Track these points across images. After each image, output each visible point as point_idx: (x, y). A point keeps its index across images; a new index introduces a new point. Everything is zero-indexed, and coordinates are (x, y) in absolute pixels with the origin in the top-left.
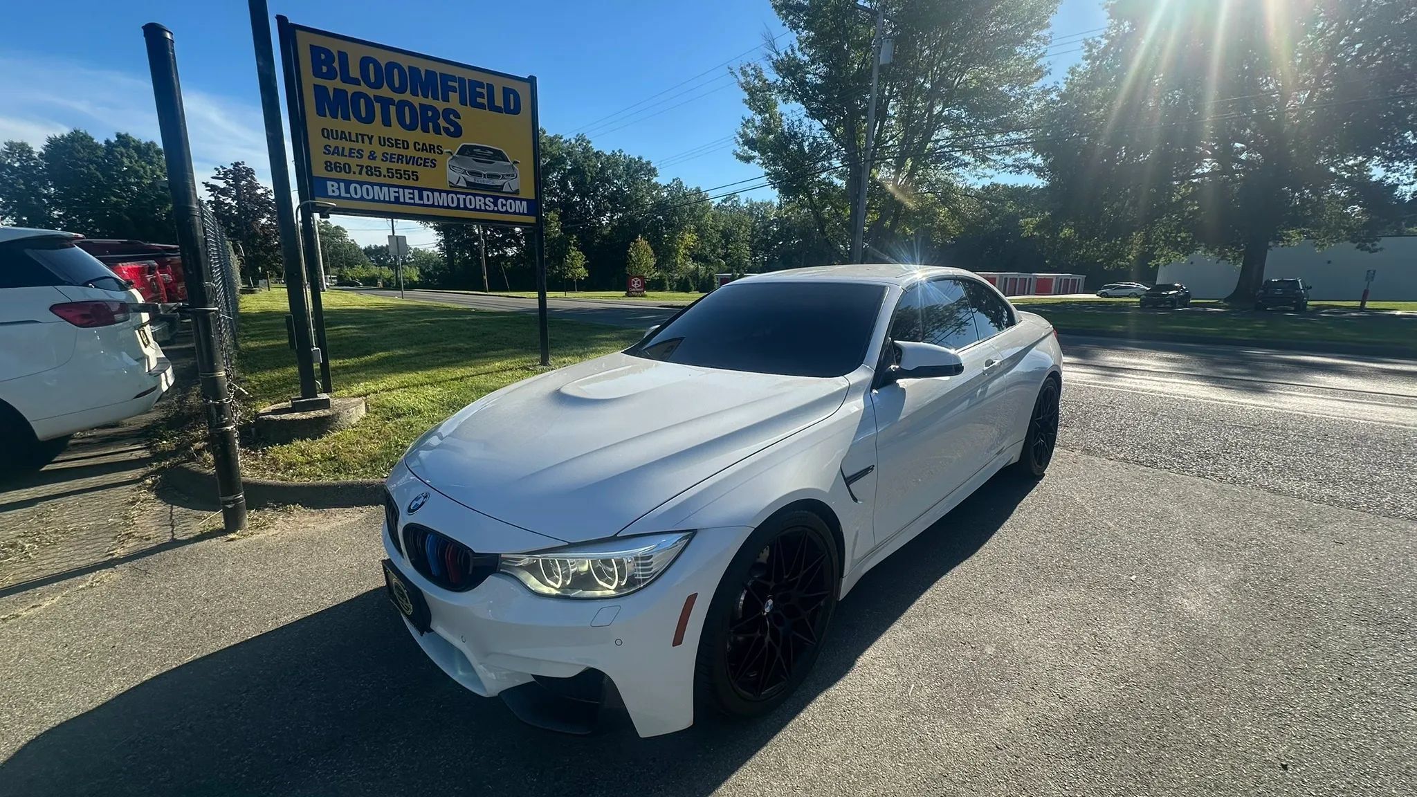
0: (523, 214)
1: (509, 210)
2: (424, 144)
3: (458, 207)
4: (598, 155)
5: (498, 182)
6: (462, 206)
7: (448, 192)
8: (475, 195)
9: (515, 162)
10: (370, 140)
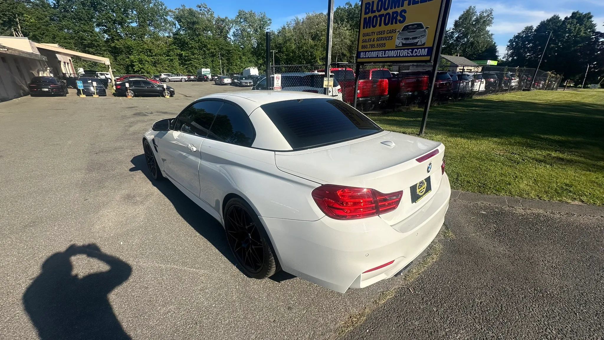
1: (418, 54)
2: (390, 30)
3: (397, 56)
5: (416, 41)
6: (398, 55)
7: (394, 50)
8: (404, 49)
9: (427, 28)
10: (374, 34)
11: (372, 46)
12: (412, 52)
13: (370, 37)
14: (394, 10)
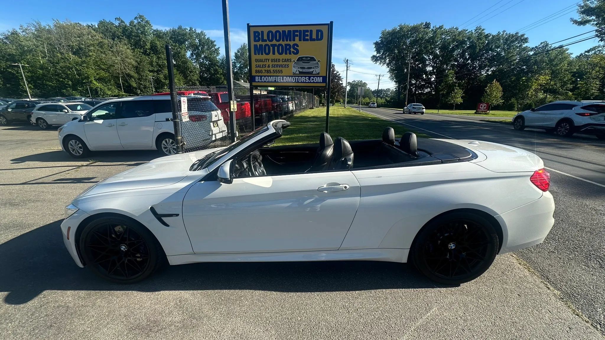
0: (321, 83)
1: (315, 81)
4: (487, 36)
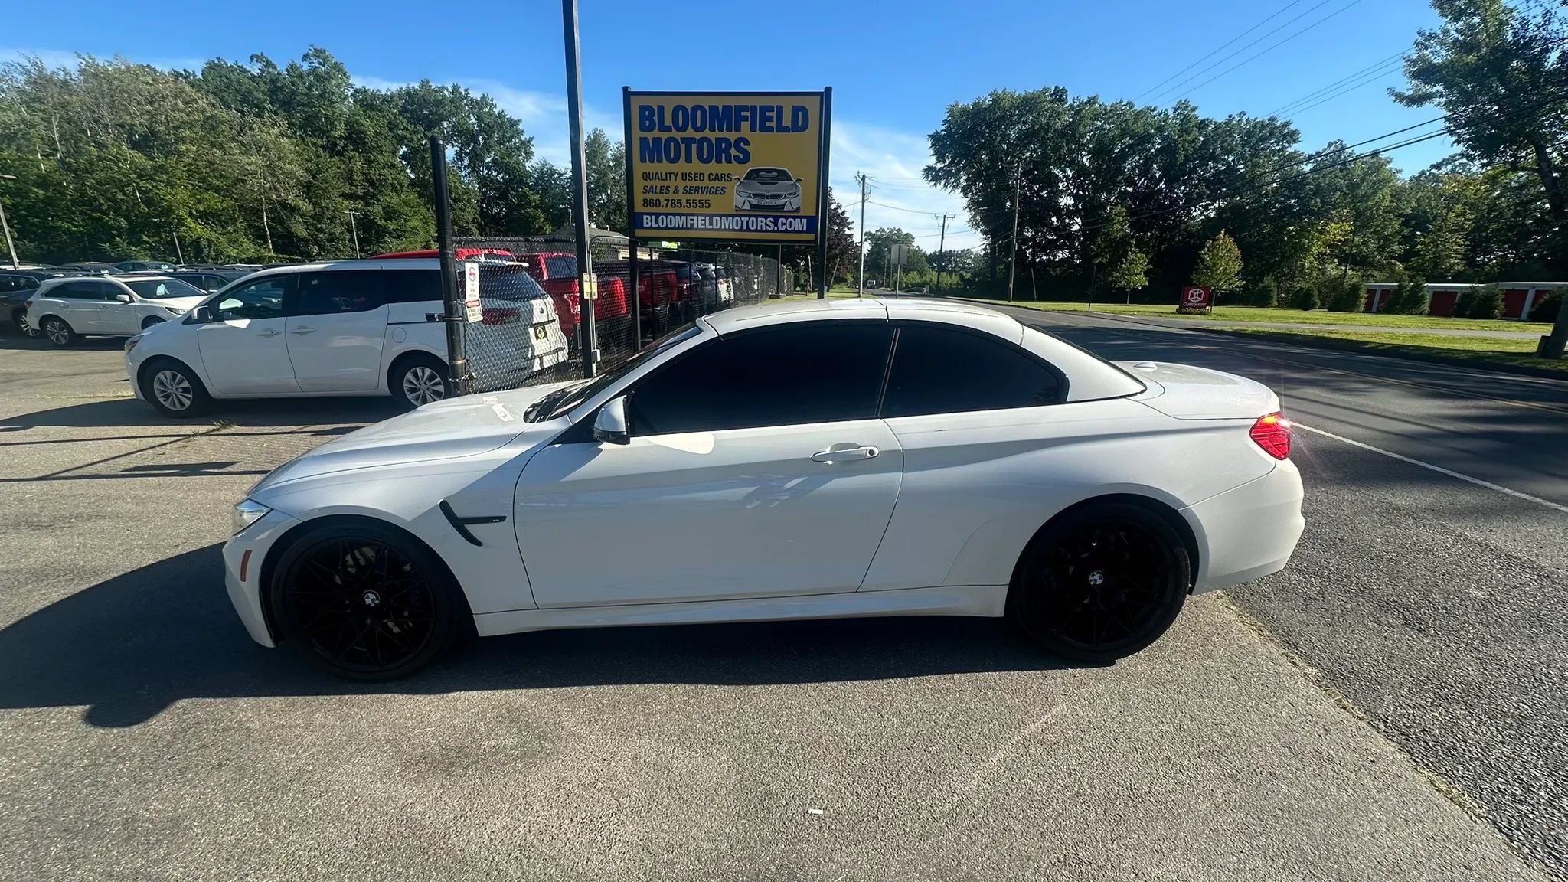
2: (717, 174)
3: (741, 229)
5: (780, 202)
6: (745, 228)
7: (733, 216)
8: (757, 217)
9: (798, 180)
10: (676, 176)
11: (674, 203)
12: (776, 224)
13: (666, 183)
14: (718, 134)
